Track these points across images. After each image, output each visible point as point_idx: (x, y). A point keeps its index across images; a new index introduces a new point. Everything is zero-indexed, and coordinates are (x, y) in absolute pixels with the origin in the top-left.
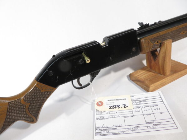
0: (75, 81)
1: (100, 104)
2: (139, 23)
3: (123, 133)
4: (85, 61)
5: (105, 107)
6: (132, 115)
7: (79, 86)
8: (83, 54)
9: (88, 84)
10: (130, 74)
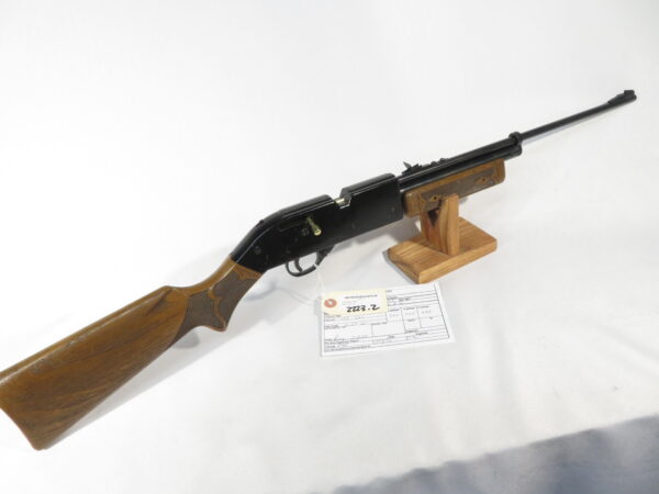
0: (292, 264)
1: (331, 303)
2: (406, 165)
3: (369, 347)
4: (312, 232)
5: (341, 309)
7: (296, 271)
8: (309, 219)
9: (313, 269)
10: (389, 250)
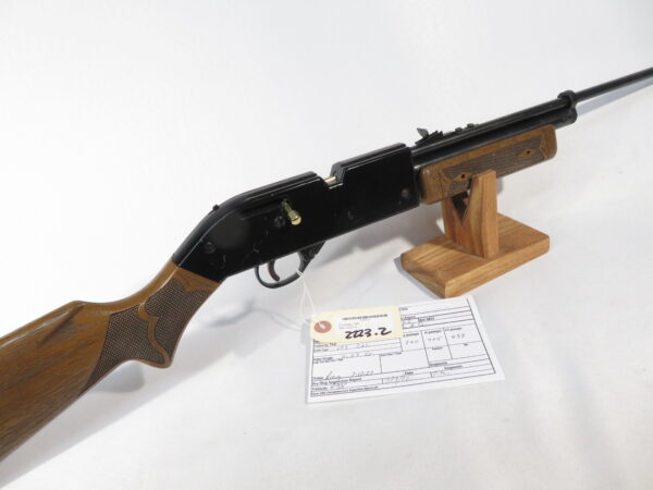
0: (264, 268)
1: (324, 327)
2: (421, 131)
3: (376, 388)
4: (289, 221)
5: (336, 334)
6: (399, 350)
7: (272, 281)
8: (285, 204)
9: (296, 277)
10: (403, 255)
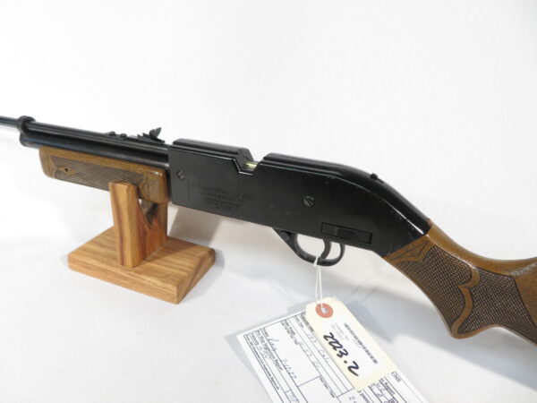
3: (276, 388)
6: (337, 393)
